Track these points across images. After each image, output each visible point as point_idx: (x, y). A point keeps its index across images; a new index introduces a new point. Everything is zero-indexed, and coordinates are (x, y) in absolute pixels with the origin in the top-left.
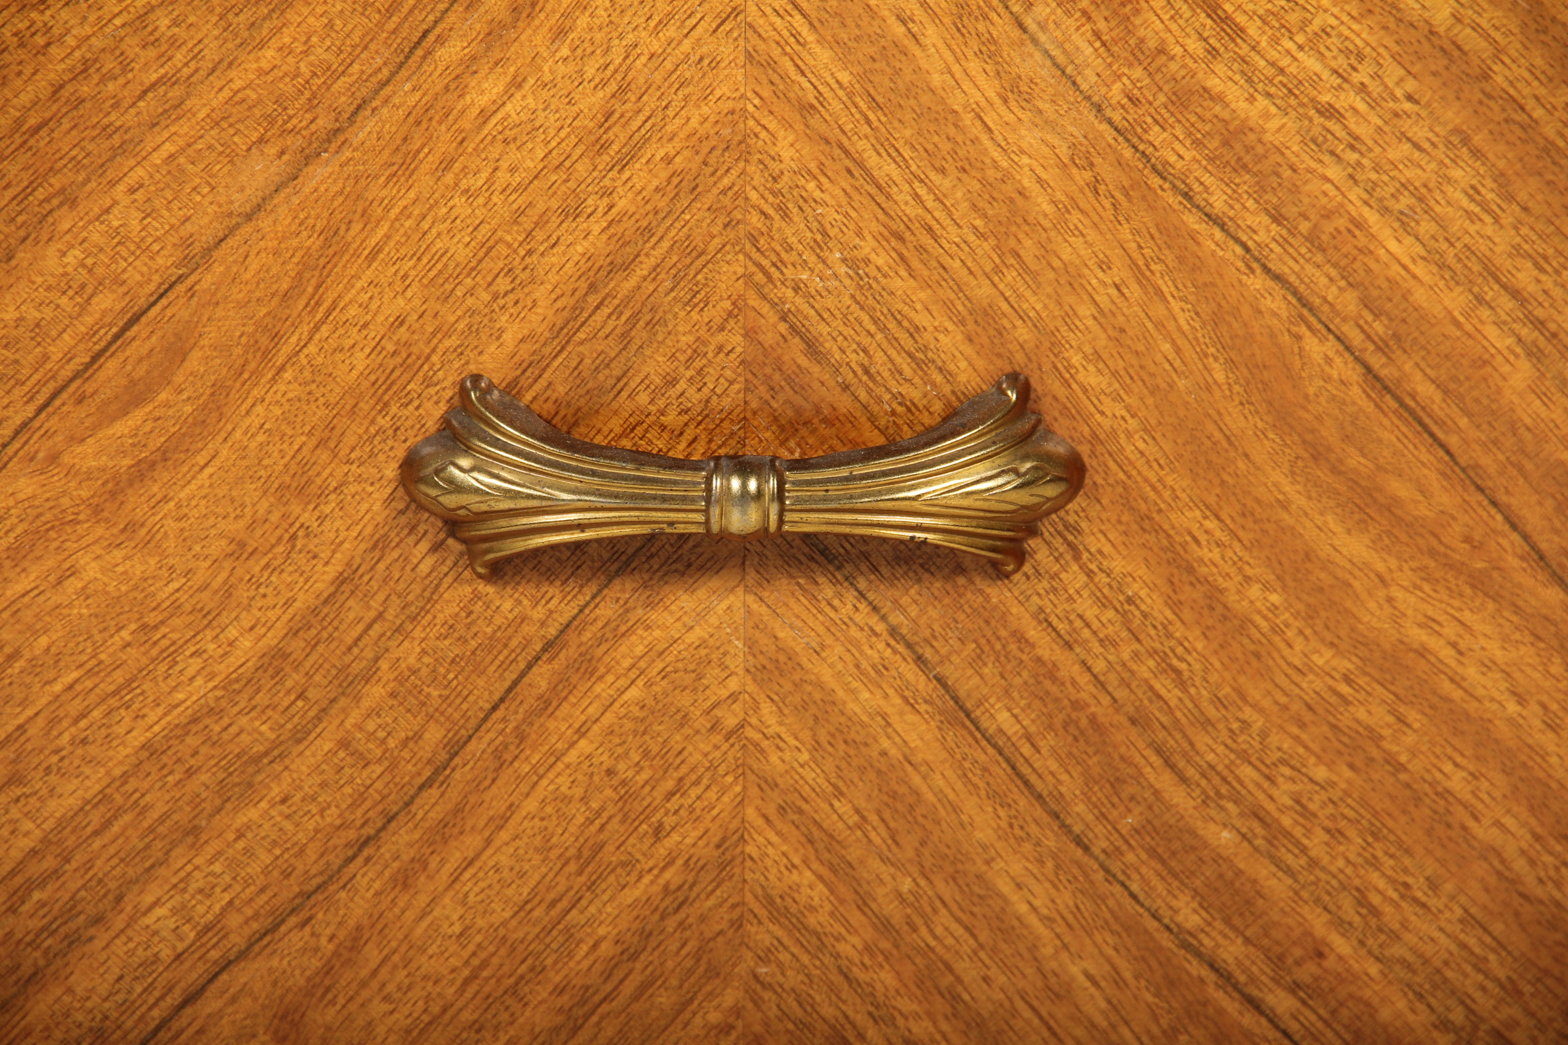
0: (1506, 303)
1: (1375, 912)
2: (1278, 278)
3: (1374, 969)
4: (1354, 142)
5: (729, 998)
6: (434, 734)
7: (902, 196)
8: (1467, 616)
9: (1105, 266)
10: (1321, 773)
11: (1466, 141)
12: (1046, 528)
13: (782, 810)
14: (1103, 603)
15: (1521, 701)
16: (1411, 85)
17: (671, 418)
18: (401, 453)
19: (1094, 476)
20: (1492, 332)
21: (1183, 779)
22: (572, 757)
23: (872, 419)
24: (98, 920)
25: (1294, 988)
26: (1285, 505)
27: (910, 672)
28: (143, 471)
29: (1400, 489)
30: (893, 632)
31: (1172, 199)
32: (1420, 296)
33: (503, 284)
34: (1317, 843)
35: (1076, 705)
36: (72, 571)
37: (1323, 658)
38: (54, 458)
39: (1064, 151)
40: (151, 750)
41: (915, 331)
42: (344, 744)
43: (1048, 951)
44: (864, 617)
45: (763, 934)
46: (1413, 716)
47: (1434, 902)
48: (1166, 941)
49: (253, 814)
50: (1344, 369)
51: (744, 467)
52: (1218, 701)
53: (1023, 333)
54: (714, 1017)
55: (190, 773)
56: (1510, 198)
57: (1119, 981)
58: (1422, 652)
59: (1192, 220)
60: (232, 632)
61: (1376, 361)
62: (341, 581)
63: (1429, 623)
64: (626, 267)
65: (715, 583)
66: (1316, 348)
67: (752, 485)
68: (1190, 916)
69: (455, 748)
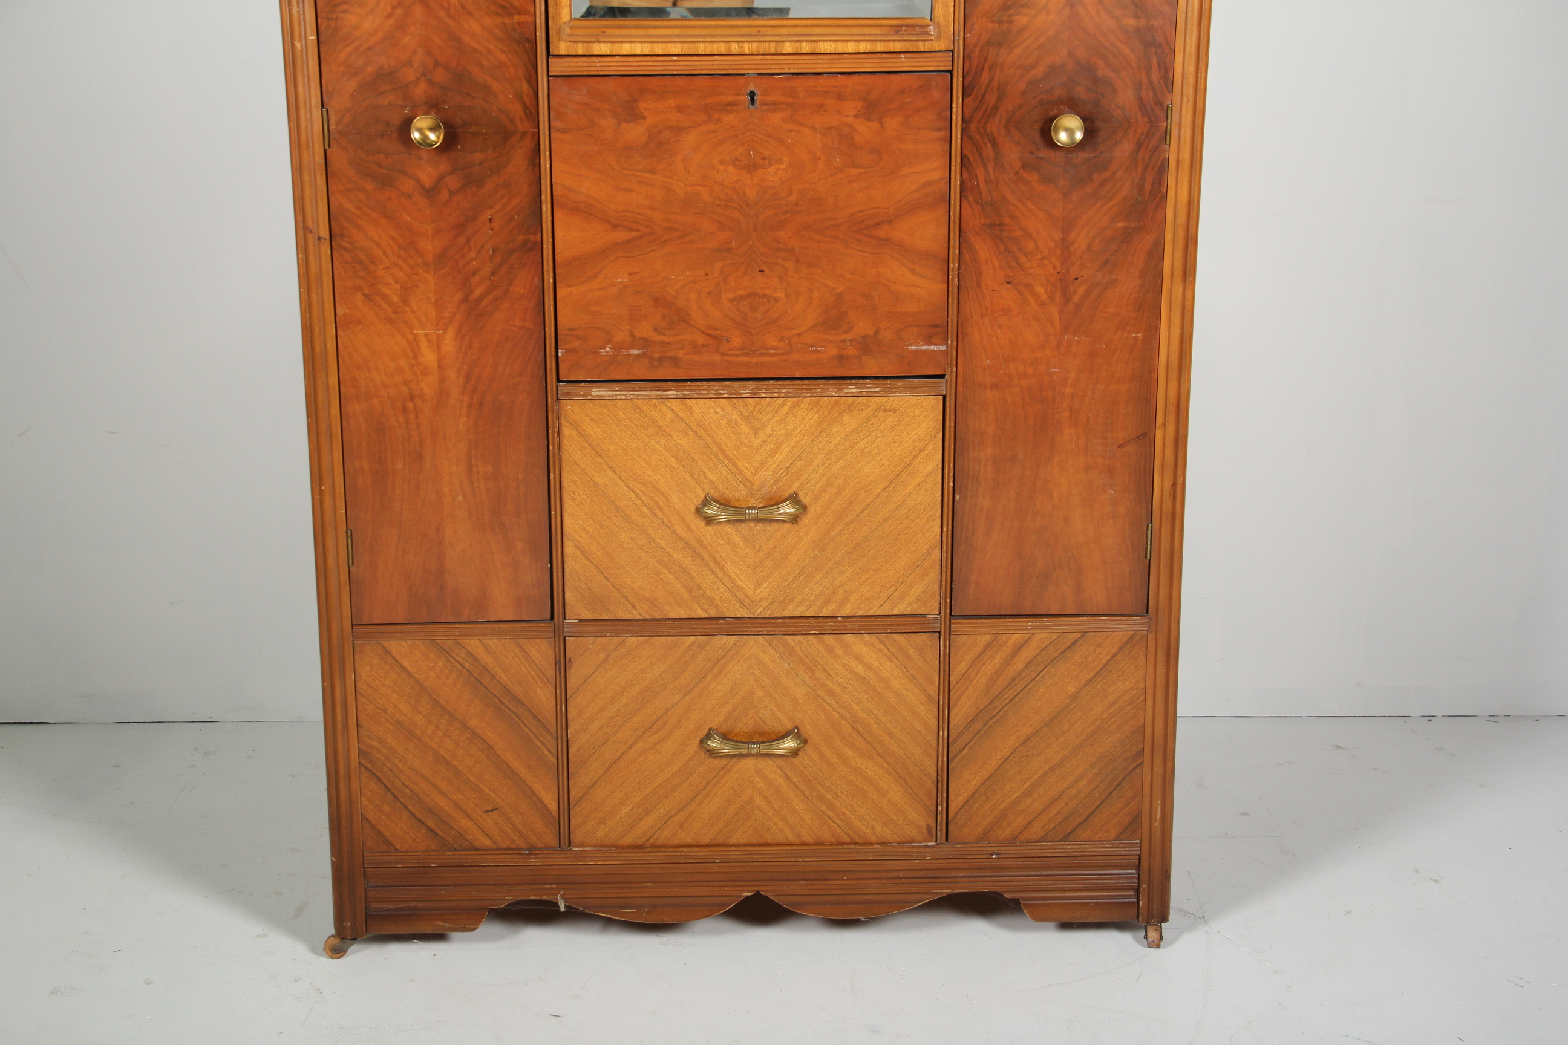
0: (873, 716)
1: (853, 808)
2: (837, 712)
3: (853, 817)
4: (849, 692)
5: (751, 822)
6: (704, 782)
7: (779, 700)
8: (867, 763)
9: (810, 710)
10: (845, 787)
11: (866, 692)
12: (801, 750)
13: (759, 793)
14: (811, 761)
15: (876, 775)
16: (858, 684)
17: (742, 734)
18: (699, 739)
19: (809, 742)
20: (871, 720)
21: (823, 788)
22: (726, 785)
23: (774, 733)
24: (651, 810)
25: (841, 819)
26: (839, 746)
27: (780, 772)
28: (659, 742)
29: (857, 744)
30: (777, 766)
31: (821, 701)
32: (859, 714)
33: (716, 713)
34: (844, 797)
35: (806, 777)
36: (648, 758)
37: (845, 769)
38: (646, 740)
39: (804, 693)
40: (660, 784)
41: (781, 720)
42: (690, 783)
43: (802, 814)
44: (772, 763)
45: (757, 812)
46: (859, 778)
47: (862, 806)
48: (820, 813)
49: (676, 794)
50: (848, 725)
51: (754, 743)
52: (829, 776)
53: (797, 720)
54: (748, 825)
55: (666, 788)
56: (873, 700)
57: (813, 819)
58: (861, 768)
59: (824, 704)
60: (673, 766)
61: (853, 724)
62: (690, 759)
63: (862, 764)
64: (735, 711)
65: (749, 758)
66: (844, 723)
67: (755, 746)
68: (824, 809)
69: (708, 784)
